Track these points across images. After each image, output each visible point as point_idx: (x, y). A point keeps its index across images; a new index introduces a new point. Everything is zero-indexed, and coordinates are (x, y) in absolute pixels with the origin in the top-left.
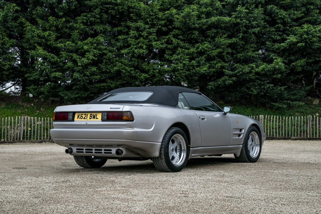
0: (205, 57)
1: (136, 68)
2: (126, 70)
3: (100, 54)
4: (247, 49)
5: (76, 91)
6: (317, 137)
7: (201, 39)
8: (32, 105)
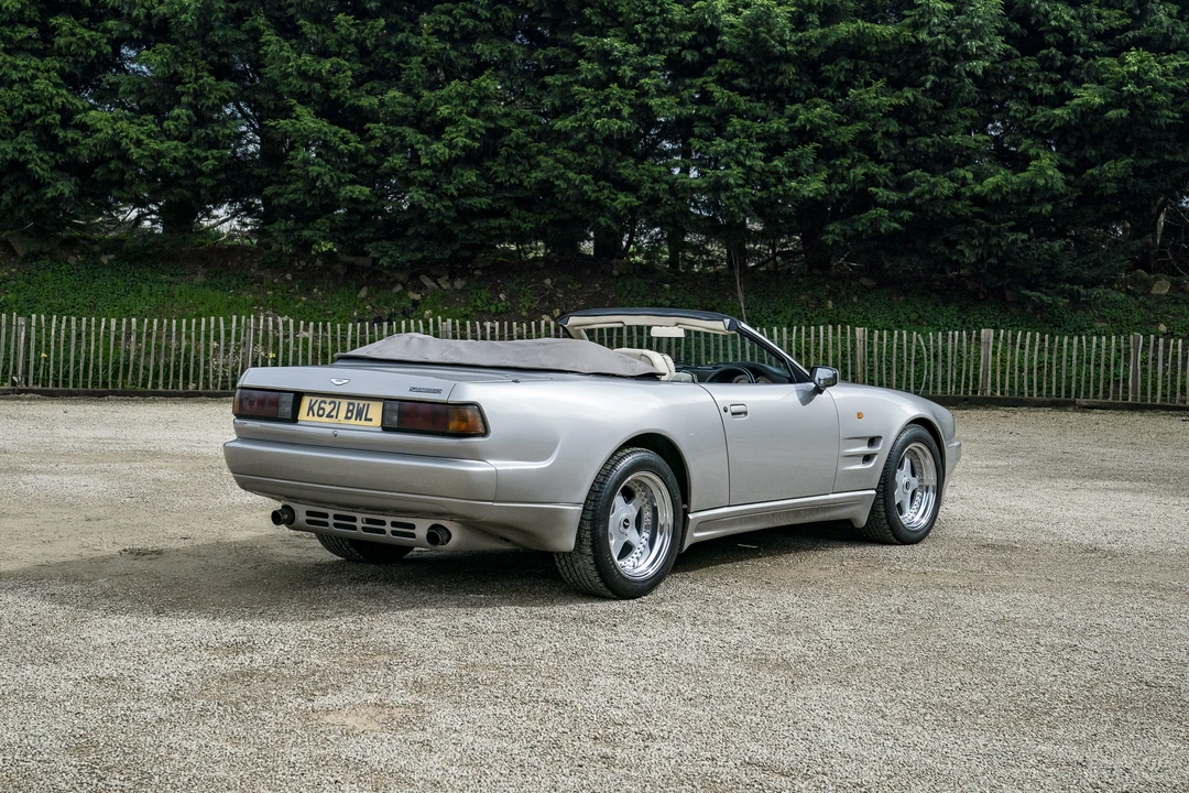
0: (815, 148)
1: (600, 174)
2: (568, 180)
3: (487, 129)
4: (947, 122)
5: (416, 244)
6: (1158, 402)
7: (805, 88)
8: (289, 277)
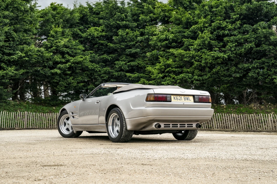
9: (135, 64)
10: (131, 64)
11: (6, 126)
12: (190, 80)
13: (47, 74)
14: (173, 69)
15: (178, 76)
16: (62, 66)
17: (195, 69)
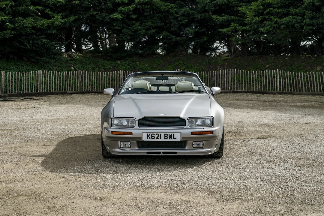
6: (86, 91)
9: (224, 3)
10: (218, 3)
11: (56, 89)
12: (299, 26)
13: (105, 21)
14: (275, 10)
15: (282, 20)
16: (124, 9)
17: (306, 9)
